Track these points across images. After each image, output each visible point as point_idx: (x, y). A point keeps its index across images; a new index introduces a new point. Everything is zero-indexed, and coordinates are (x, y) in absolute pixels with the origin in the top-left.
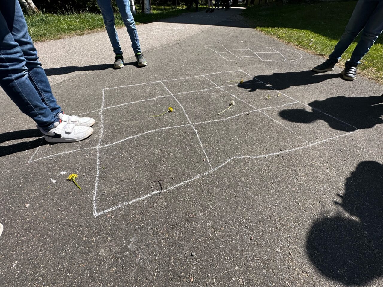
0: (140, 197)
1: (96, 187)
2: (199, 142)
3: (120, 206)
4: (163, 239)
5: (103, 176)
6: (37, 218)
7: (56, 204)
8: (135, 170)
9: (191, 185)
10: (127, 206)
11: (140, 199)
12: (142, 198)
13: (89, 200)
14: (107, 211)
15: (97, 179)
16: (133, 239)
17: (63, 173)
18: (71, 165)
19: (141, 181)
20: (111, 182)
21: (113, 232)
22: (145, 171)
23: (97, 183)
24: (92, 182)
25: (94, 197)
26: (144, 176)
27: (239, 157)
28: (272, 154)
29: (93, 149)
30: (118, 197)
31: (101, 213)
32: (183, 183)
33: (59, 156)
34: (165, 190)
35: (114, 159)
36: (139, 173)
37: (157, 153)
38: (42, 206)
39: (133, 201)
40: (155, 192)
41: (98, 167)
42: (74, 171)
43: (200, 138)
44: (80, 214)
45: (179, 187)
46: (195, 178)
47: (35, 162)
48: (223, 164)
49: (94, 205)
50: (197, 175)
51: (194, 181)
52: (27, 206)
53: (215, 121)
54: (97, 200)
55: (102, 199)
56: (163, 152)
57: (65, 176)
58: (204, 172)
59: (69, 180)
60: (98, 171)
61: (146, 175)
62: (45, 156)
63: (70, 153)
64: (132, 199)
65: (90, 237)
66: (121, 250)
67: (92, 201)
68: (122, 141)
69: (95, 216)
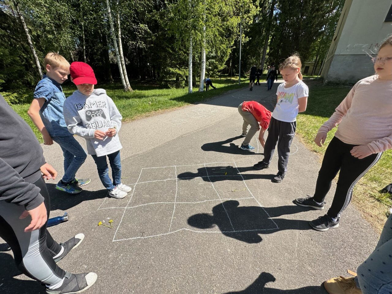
0: (132, 238)
1: (118, 228)
2: (172, 215)
3: (123, 240)
4: (132, 258)
5: (122, 224)
6: (95, 236)
7: (102, 232)
8: (136, 224)
9: (155, 238)
10: (125, 240)
11: (131, 239)
12: (133, 238)
13: (113, 233)
14: (118, 240)
15: (120, 224)
16: (122, 255)
17: (108, 218)
18: (112, 215)
19: (135, 230)
20: (124, 228)
21: (117, 250)
22: (139, 226)
23: (119, 226)
24: (117, 226)
25: (116, 233)
26: (138, 228)
27: (186, 229)
29: (123, 208)
30: (124, 236)
31: (115, 241)
32: (152, 236)
33: (109, 209)
34: (143, 238)
35: (130, 216)
36: (136, 226)
37: (149, 217)
38: (97, 231)
39: (129, 239)
40: (138, 237)
41: (122, 219)
42: (112, 218)
43: (174, 213)
44: (108, 239)
45: (149, 238)
46: (158, 235)
47: (100, 210)
48: (176, 231)
49: (114, 236)
50: (160, 234)
51: (157, 237)
52: (93, 230)
53: (189, 203)
54: (116, 235)
55: (118, 235)
56: (152, 218)
57: (109, 220)
58: (164, 233)
59: (109, 222)
60: (121, 221)
61: (139, 228)
62: (104, 208)
63: (114, 208)
65: (109, 249)
66: (116, 258)
67: (114, 234)
68: (137, 206)
69: (113, 241)
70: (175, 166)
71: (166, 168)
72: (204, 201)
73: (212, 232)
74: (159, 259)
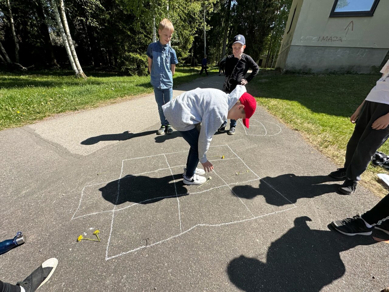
0: (133, 250)
1: (109, 240)
2: (178, 211)
3: (121, 255)
4: (141, 278)
5: (114, 233)
6: (75, 258)
7: (86, 250)
8: (133, 229)
9: (165, 243)
10: (125, 255)
11: (133, 251)
12: (134, 250)
13: (104, 248)
14: (114, 257)
15: (110, 234)
16: (125, 276)
17: (91, 229)
18: (96, 224)
19: (136, 239)
20: (118, 238)
21: (115, 271)
22: (139, 231)
23: (110, 237)
24: (107, 237)
25: (107, 247)
26: (138, 235)
27: (201, 225)
28: (224, 224)
29: (110, 212)
30: (121, 248)
31: (110, 258)
32: (160, 242)
33: (90, 216)
34: (149, 246)
35: (122, 220)
36: (135, 233)
37: (149, 218)
38: (78, 251)
39: (129, 252)
40: (142, 247)
41: (112, 226)
42: (97, 227)
43: (180, 208)
44: (98, 258)
45: (158, 244)
46: (169, 239)
47: (75, 219)
48: (189, 230)
49: (107, 252)
50: (170, 237)
51: (168, 241)
52: (70, 249)
53: (193, 193)
54: (109, 250)
55: (111, 249)
56: (153, 218)
57: (92, 231)
58: (176, 234)
59: (94, 234)
60: (112, 229)
61: (139, 234)
62: (81, 215)
63: (96, 214)
64: (128, 250)
65: (102, 272)
66: (118, 282)
67: (106, 250)
68: (129, 206)
69: (106, 260)
70: (164, 154)
71: (153, 157)
72: (211, 189)
73: (231, 222)
74: (180, 271)
